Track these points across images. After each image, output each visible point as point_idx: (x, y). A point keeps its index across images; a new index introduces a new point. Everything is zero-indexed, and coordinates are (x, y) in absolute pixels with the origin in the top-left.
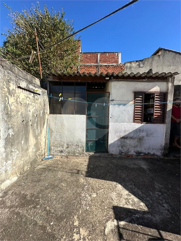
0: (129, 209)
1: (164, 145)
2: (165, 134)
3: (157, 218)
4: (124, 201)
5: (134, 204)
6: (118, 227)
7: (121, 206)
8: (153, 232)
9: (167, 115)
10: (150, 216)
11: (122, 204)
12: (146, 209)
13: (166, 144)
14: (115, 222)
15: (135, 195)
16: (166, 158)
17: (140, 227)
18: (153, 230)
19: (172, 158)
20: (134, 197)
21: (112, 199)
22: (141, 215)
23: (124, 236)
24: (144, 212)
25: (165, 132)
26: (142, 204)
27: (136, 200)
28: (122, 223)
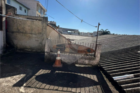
0: (20, 80)
1: (3, 45)
2: (3, 38)
3: (31, 74)
4: (14, 81)
5: (19, 78)
6: (25, 87)
7: (16, 83)
8: (34, 77)
9: (3, 25)
10: (28, 75)
11: (15, 82)
12: (25, 75)
13: (4, 45)
14: (22, 87)
15: (15, 75)
16: (5, 54)
17: (30, 80)
18: (33, 77)
19: (8, 53)
20: (16, 76)
21: (7, 86)
22: (26, 77)
23: (30, 86)
24: (26, 76)
25: (3, 36)
26: (22, 75)
27: (18, 76)
28: (24, 85)
